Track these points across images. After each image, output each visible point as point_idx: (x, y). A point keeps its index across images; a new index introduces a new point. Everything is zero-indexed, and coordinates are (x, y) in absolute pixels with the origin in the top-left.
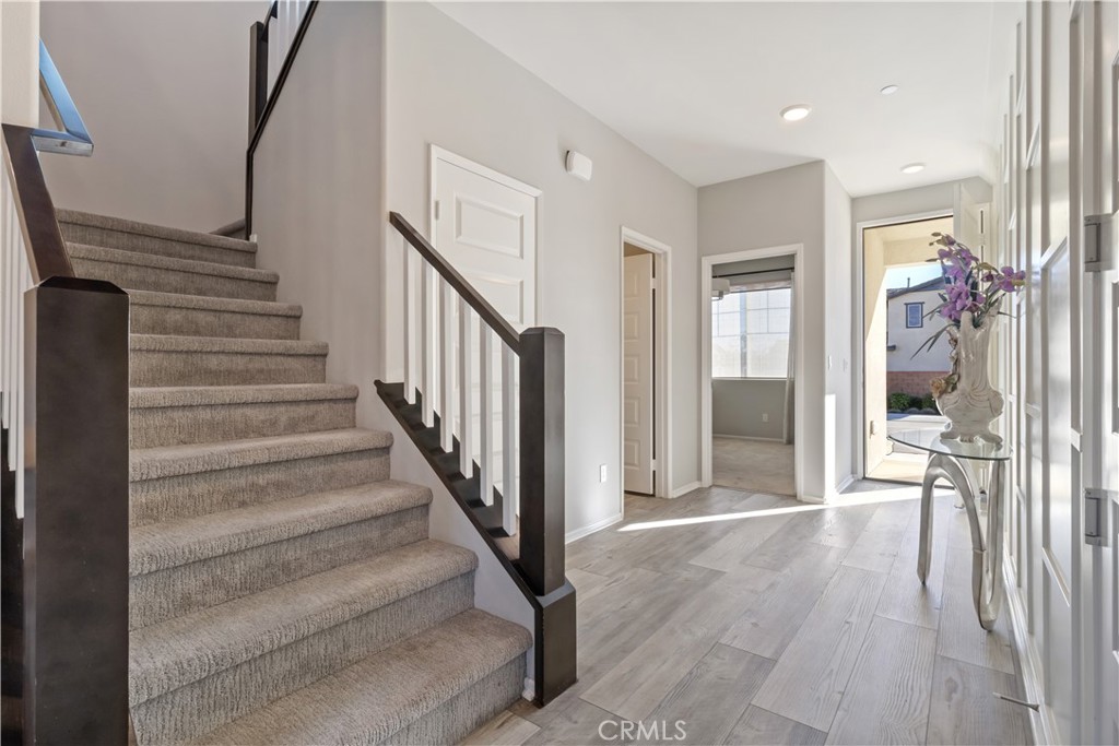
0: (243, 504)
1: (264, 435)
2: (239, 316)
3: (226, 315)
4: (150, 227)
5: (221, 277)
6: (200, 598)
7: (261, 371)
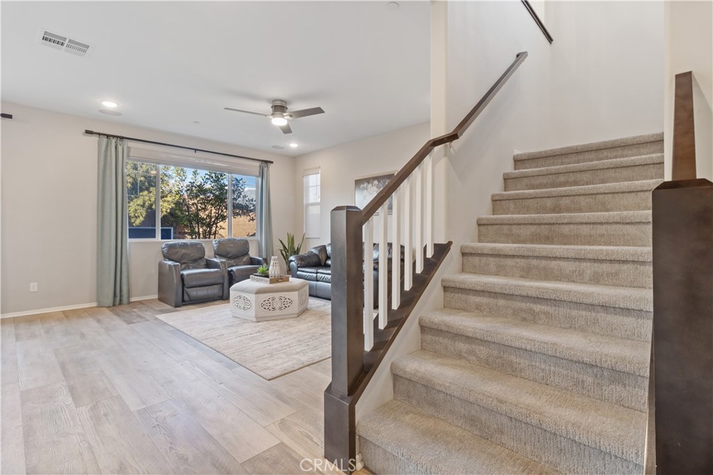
0: (524, 319)
1: (574, 282)
2: (610, 196)
3: (601, 196)
4: (585, 146)
5: (617, 168)
6: (465, 355)
7: (602, 236)
